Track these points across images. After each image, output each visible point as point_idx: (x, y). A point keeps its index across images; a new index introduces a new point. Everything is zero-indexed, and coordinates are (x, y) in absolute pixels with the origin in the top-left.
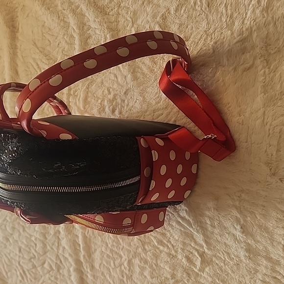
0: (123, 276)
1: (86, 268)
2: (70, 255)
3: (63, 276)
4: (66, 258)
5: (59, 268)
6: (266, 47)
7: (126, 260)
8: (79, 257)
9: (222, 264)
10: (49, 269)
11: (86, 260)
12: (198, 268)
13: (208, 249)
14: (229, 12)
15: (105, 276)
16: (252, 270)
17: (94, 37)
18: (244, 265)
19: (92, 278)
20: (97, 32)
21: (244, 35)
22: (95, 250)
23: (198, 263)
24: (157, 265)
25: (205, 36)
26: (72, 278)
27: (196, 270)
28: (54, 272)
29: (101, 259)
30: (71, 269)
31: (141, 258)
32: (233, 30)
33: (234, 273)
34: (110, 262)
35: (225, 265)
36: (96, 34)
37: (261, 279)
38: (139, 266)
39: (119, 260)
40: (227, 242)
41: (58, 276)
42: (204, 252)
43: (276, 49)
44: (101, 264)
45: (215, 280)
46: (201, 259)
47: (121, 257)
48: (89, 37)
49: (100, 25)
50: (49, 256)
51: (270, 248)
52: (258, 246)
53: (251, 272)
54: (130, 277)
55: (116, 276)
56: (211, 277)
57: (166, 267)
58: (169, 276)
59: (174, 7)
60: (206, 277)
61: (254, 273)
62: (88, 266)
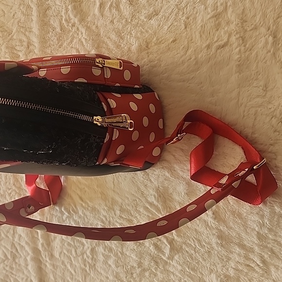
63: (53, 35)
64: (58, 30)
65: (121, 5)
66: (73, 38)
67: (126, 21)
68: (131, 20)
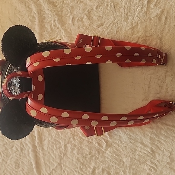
0: (61, 154)
1: (39, 149)
2: (29, 142)
3: (25, 154)
4: (26, 144)
5: (22, 150)
6: (145, 33)
7: (63, 145)
8: (35, 143)
9: (117, 146)
10: (16, 150)
11: (39, 145)
12: (104, 148)
13: (110, 138)
14: (126, 12)
15: (50, 154)
16: (133, 149)
17: (47, 18)
18: (129, 147)
19: (42, 155)
20: (50, 16)
21: (133, 25)
22: (45, 139)
23: (104, 146)
24: (81, 147)
25: (112, 24)
26: (30, 155)
27: (103, 150)
28: (19, 152)
29: (48, 144)
30: (30, 150)
31: (72, 144)
32: (128, 22)
33: (123, 151)
34: (54, 146)
35: (119, 147)
36: (48, 17)
37: (138, 154)
38: (71, 148)
39: (59, 145)
40: (120, 135)
41: (22, 154)
42: (108, 140)
43: (150, 34)
44: (48, 147)
45: (113, 155)
46: (106, 143)
47: (60, 143)
48: (44, 18)
49: (52, 12)
50: (16, 143)
51: (143, 138)
52: (137, 137)
53: (133, 150)
54: (65, 154)
55: (57, 154)
56: (111, 153)
57: (86, 148)
58: (88, 153)
59: (96, 6)
60: (108, 153)
61: (134, 151)
62: (40, 149)
63: (46, 32)
64: (49, 30)
65: (83, 20)
66: (57, 35)
67: (86, 28)
68: (89, 27)
